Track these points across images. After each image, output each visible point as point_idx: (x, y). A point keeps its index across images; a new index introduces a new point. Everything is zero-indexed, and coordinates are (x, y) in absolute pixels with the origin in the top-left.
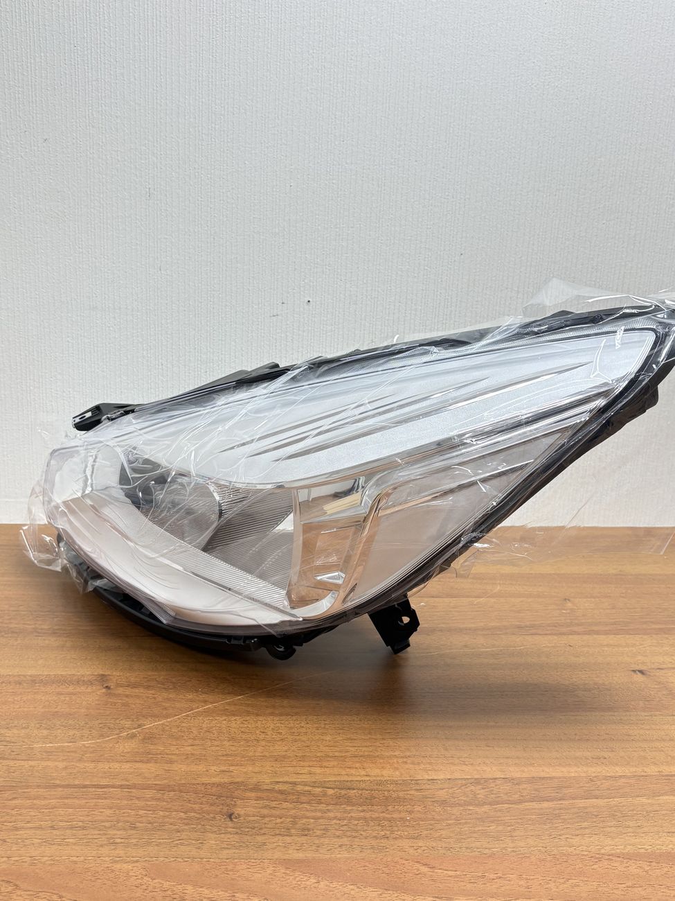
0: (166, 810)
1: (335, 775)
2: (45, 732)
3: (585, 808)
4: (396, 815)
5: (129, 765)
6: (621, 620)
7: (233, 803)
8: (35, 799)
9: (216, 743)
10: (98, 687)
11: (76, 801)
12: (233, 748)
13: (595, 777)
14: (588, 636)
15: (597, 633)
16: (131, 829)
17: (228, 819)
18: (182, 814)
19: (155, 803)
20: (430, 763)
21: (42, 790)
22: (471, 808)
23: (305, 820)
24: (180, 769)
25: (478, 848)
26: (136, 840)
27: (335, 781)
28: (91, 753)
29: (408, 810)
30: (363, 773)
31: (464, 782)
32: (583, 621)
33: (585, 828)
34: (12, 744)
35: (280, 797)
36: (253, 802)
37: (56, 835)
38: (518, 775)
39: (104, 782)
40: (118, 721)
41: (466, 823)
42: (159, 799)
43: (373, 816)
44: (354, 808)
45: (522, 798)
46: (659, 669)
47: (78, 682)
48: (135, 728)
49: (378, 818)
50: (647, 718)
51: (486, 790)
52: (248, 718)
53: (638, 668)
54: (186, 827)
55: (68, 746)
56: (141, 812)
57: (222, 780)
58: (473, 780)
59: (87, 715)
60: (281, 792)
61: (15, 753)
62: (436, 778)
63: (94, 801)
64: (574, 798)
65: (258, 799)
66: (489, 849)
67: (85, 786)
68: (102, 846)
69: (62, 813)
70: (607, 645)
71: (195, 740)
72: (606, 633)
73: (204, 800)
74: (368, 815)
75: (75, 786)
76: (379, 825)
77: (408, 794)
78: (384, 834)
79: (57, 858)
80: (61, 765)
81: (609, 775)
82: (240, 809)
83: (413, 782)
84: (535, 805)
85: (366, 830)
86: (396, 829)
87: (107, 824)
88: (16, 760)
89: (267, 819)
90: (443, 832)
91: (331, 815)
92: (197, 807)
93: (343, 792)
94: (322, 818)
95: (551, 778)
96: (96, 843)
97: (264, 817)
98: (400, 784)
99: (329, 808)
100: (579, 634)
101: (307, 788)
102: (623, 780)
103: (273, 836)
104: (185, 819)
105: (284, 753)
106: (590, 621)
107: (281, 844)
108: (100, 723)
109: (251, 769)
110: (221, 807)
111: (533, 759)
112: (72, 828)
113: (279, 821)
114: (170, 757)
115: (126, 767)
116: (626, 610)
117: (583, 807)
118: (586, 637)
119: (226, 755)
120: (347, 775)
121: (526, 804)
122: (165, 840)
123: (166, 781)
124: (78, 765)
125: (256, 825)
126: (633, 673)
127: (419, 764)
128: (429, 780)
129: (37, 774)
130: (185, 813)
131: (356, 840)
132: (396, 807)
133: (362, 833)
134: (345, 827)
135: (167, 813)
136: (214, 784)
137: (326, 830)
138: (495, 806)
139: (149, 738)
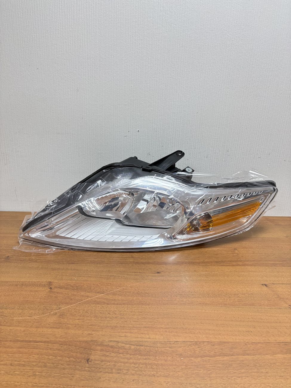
0: (61, 356)
1: (135, 337)
2: (21, 311)
3: (243, 361)
4: (160, 362)
5: (51, 330)
6: (257, 259)
7: (90, 352)
8: (7, 348)
9: (89, 318)
10: (47, 288)
11: (24, 350)
12: (95, 321)
13: (247, 342)
14: (244, 267)
15: (247, 265)
16: (44, 367)
17: (87, 362)
18: (67, 359)
19: (57, 352)
20: (176, 332)
21: (11, 343)
22: (193, 359)
23: (120, 364)
24: (72, 332)
25: (195, 384)
26: (45, 374)
27: (135, 341)
28: (37, 322)
29: (165, 359)
30: (148, 337)
31: (190, 343)
32: (242, 259)
33: (243, 373)
34: (5, 317)
35: (111, 349)
36: (99, 352)
37: (12, 369)
38: (213, 340)
39: (38, 339)
40: (51, 306)
41: (190, 368)
42: (59, 350)
43: (150, 362)
44: (142, 357)
45: (215, 354)
46: (273, 284)
47: (40, 285)
48: (57, 310)
49: (152, 363)
50: (269, 309)
51: (200, 348)
52: (104, 306)
53: (264, 283)
54: (68, 367)
55: (28, 319)
56: (50, 357)
57: (88, 339)
58: (194, 342)
59: (39, 302)
60: (112, 347)
61: (6, 322)
62: (178, 341)
63: (31, 350)
64: (238, 355)
65: (102, 350)
66: (199, 384)
67: (30, 342)
68: (29, 376)
69: (17, 356)
70: (252, 271)
71: (80, 316)
72: (251, 265)
73: (78, 350)
74: (147, 361)
75: (26, 341)
76: (151, 368)
77: (166, 350)
78: (153, 374)
79: (9, 383)
80: (23, 329)
81: (253, 341)
82: (92, 356)
83: (168, 343)
84: (220, 358)
85: (146, 371)
86: (159, 370)
87: (34, 364)
88: (5, 326)
89: (103, 363)
90: (180, 373)
91: (131, 361)
92: (74, 354)
93: (138, 347)
94: (127, 363)
95: (228, 342)
96: (28, 374)
97: (102, 361)
98: (163, 343)
99: (131, 356)
100: (240, 266)
101: (123, 345)
102: (259, 345)
103: (104, 373)
104: (68, 362)
105: (116, 325)
106: (244, 259)
107: (107, 378)
108: (44, 307)
109: (101, 333)
110: (85, 355)
111: (220, 331)
112: (19, 365)
113: (108, 364)
114: (69, 325)
115: (50, 330)
116: (259, 254)
117: (242, 360)
118: (243, 267)
119: (92, 325)
120: (141, 337)
121: (217, 357)
122: (57, 374)
123: (64, 339)
124: (30, 329)
125: (98, 366)
126: (262, 286)
127: (172, 332)
128: (175, 342)
129: (11, 334)
130: (69, 358)
131: (141, 377)
132: (160, 357)
133: (144, 373)
134: (137, 368)
135: (61, 358)
136: (84, 341)
137: (128, 370)
138: (203, 358)
139: (62, 315)
